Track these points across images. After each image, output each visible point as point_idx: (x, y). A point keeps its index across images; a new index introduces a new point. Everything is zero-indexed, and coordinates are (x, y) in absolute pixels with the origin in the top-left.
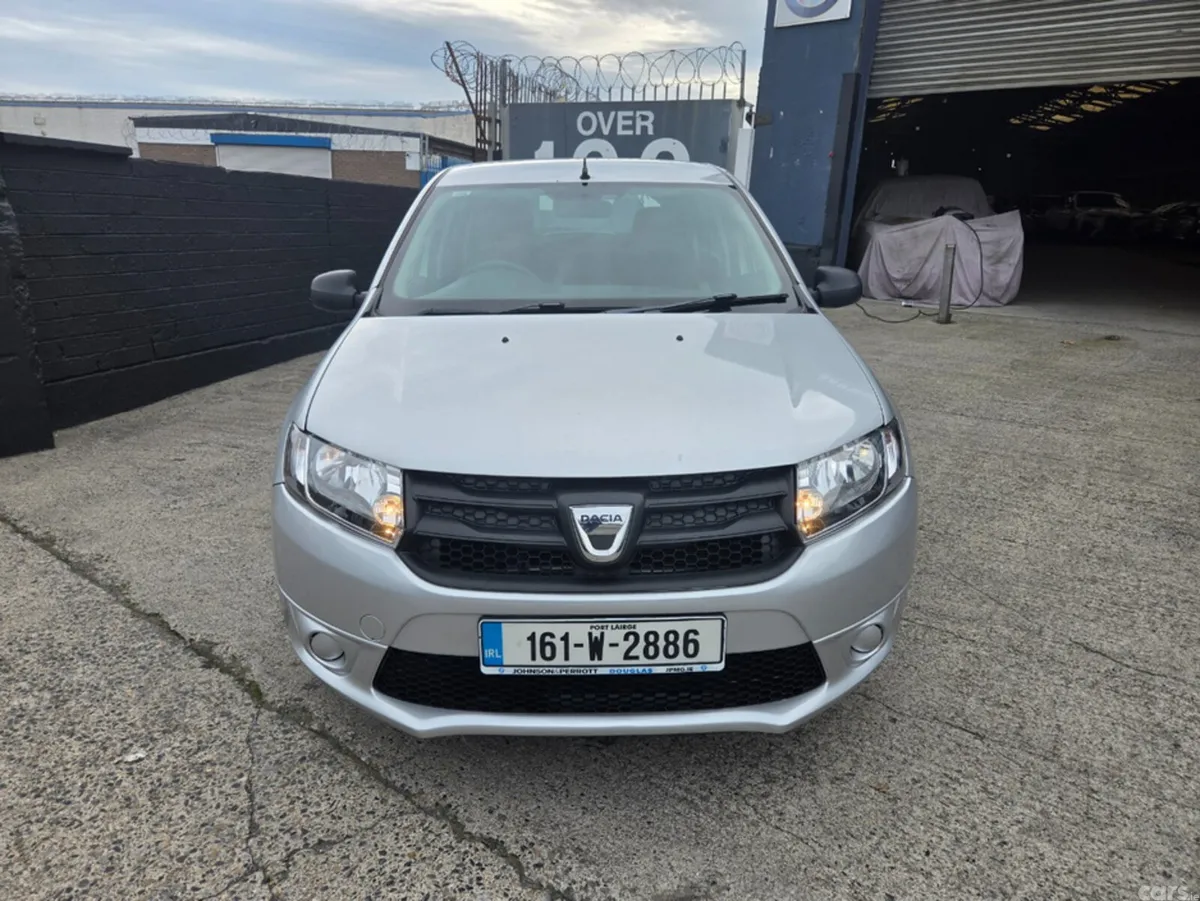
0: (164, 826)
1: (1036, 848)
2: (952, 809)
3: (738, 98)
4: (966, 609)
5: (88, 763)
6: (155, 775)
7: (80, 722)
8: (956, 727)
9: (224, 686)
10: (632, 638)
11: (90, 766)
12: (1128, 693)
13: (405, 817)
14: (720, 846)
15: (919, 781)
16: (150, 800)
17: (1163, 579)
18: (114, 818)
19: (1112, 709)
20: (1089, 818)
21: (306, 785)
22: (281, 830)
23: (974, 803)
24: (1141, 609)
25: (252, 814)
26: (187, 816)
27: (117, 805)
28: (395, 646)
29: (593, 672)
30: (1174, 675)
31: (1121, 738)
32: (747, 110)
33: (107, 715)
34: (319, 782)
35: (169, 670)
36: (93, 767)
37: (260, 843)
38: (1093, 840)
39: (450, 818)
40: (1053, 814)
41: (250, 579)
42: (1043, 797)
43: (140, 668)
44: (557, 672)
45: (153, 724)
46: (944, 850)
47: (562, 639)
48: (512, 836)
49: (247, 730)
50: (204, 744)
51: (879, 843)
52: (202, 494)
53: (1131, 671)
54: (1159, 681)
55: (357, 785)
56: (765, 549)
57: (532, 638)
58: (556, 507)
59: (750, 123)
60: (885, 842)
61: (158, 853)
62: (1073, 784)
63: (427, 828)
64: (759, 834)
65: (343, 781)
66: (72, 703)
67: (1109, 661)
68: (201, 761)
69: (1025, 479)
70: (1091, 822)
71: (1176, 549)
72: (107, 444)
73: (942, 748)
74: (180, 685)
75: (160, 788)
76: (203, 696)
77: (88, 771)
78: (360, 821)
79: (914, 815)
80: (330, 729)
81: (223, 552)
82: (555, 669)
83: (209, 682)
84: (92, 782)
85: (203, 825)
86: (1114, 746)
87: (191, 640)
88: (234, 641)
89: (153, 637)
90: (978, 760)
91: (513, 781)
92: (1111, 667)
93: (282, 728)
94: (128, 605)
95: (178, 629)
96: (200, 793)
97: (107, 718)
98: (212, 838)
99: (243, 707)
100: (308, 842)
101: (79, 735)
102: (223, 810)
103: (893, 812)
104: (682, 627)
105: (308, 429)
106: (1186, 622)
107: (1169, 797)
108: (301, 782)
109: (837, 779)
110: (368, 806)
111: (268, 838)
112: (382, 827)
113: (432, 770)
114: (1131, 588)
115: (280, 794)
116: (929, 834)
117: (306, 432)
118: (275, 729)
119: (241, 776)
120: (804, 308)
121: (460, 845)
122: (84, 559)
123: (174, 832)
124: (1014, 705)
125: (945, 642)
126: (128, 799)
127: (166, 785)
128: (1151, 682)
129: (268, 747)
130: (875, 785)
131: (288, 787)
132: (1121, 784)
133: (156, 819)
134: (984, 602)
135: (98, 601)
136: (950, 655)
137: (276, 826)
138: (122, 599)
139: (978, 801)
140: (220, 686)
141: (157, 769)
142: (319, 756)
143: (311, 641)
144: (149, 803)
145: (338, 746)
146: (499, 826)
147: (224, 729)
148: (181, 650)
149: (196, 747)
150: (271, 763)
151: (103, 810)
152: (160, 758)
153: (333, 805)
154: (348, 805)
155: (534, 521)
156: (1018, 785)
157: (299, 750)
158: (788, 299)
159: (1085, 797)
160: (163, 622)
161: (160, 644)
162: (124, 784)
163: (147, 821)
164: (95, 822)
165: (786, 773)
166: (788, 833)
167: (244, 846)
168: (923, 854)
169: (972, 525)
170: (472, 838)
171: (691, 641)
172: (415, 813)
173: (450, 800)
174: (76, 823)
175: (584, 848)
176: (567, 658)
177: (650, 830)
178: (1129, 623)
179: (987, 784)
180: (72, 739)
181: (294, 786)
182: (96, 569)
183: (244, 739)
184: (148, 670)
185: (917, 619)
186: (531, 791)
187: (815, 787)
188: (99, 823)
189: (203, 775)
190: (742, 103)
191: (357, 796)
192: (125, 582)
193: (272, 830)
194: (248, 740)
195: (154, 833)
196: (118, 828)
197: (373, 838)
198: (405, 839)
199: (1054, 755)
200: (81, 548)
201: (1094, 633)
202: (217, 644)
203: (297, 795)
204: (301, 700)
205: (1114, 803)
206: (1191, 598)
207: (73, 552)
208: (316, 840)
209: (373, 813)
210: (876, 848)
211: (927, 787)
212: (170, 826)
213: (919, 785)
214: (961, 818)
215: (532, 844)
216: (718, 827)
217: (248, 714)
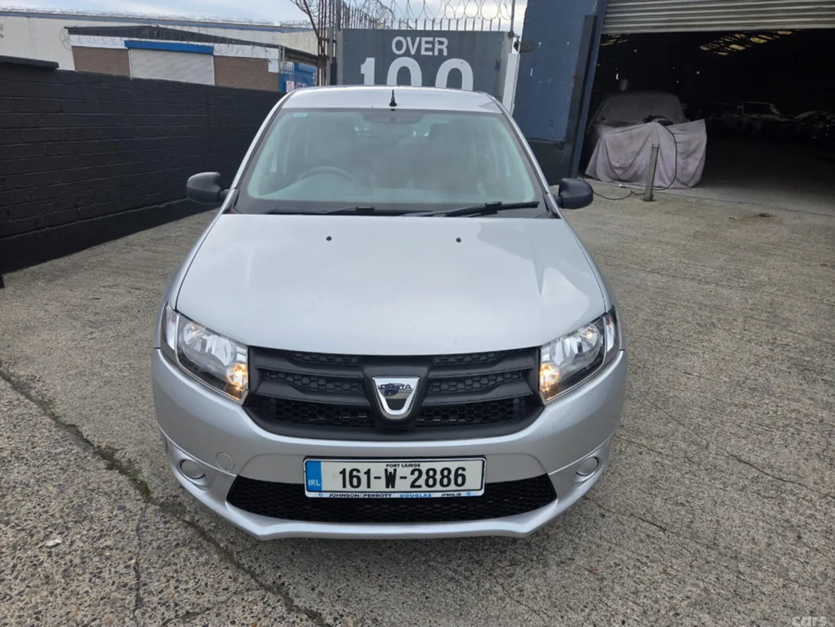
0: (73, 599)
1: (700, 618)
2: (642, 587)
3: (509, 30)
4: (656, 428)
5: (19, 547)
6: (68, 557)
7: (14, 513)
8: (647, 521)
9: (121, 485)
10: (416, 473)
11: (20, 549)
12: (767, 495)
13: (250, 593)
14: (477, 617)
15: (618, 565)
16: (63, 578)
17: (794, 405)
18: (36, 593)
19: (756, 507)
20: (736, 594)
21: (178, 566)
22: (159, 603)
23: (658, 583)
24: (778, 429)
25: (138, 590)
26: (90, 591)
27: (38, 582)
28: (241, 475)
29: (388, 496)
30: (799, 482)
31: (761, 531)
32: (515, 40)
33: (34, 508)
34: (188, 564)
35: (81, 471)
36: (22, 550)
37: (143, 614)
38: (739, 613)
39: (284, 593)
40: (712, 591)
41: (144, 397)
42: (706, 578)
43: (60, 469)
44: (361, 496)
45: (68, 515)
46: (635, 620)
47: (365, 473)
48: (327, 610)
49: (137, 521)
50: (105, 532)
51: (590, 614)
52: (112, 327)
53: (770, 478)
54: (789, 486)
55: (216, 567)
56: (516, 408)
57: (343, 472)
58: (362, 376)
59: (517, 49)
60: (595, 613)
61: (68, 621)
62: (726, 567)
63: (267, 601)
64: (505, 607)
65: (206, 563)
66: (9, 498)
67: (754, 470)
68: (102, 546)
69: (700, 325)
70: (738, 597)
71: (803, 382)
72: (43, 285)
73: (637, 538)
74: (89, 484)
75: (72, 569)
76: (106, 493)
77: (18, 554)
78: (217, 596)
79: (615, 591)
80: (198, 521)
81: (125, 374)
82: (360, 494)
83: (111, 481)
84: (21, 563)
85: (102, 599)
86: (756, 537)
87: (99, 447)
88: (130, 448)
89: (70, 444)
90: (661, 548)
91: (330, 564)
92: (756, 475)
93: (163, 520)
94: (53, 417)
95: (89, 438)
96: (100, 572)
97: (34, 510)
98: (108, 609)
99: (135, 502)
100: (178, 613)
101: (13, 524)
102: (117, 586)
103: (600, 589)
104: (453, 466)
105: (178, 309)
106: (809, 440)
107: (792, 578)
108: (175, 564)
109: (562, 562)
110: (224, 584)
111: (149, 610)
112: (233, 601)
113: (271, 555)
114: (771, 412)
115: (159, 573)
116: (625, 607)
117: (176, 310)
118: (158, 520)
119: (131, 559)
120: (550, 214)
121: (290, 616)
122: (22, 379)
123: (81, 604)
124: (688, 504)
125: (641, 453)
126: (47, 577)
127: (76, 566)
128: (783, 487)
129: (152, 535)
130: (588, 568)
131: (165, 568)
132: (759, 567)
133: (67, 593)
134: (669, 422)
135: (31, 414)
136: (644, 464)
137: (155, 599)
138: (49, 412)
139: (660, 580)
140: (118, 485)
141: (70, 552)
142: (189, 543)
143: (181, 465)
144: (63, 581)
145: (203, 533)
146: (319, 601)
147: (120, 520)
148: (91, 455)
149: (98, 534)
150: (153, 548)
151: (28, 586)
152: (72, 543)
153: (197, 583)
154: (209, 583)
155: (346, 386)
156: (689, 568)
157: (175, 537)
158: (539, 206)
159: (735, 578)
160: (78, 431)
161: (76, 449)
162: (45, 564)
163: (61, 595)
164: (21, 596)
165: (525, 557)
166: (526, 606)
167: (132, 616)
168: (621, 623)
169: (662, 361)
170: (298, 610)
171: (460, 475)
172: (258, 589)
173: (284, 579)
174: (8, 597)
175: (379, 618)
176: (369, 486)
177: (427, 604)
178: (769, 440)
179: (667, 567)
180: (8, 527)
181: (170, 568)
182: (31, 388)
183: (134, 528)
184: (66, 471)
185: (621, 435)
186: (342, 572)
187: (546, 568)
188: (25, 597)
189: (103, 557)
190: (511, 34)
191: (216, 576)
192: (51, 399)
193: (152, 603)
194: (138, 530)
195: (66, 605)
196: (39, 601)
197: (227, 610)
198: (249, 611)
199: (715, 544)
200: (20, 370)
201: (745, 449)
202: (117, 450)
203: (172, 575)
204: (177, 497)
205: (754, 582)
206: (812, 420)
207: (14, 373)
208: (184, 611)
209: (227, 589)
210: (587, 619)
211: (625, 569)
212: (78, 599)
213: (619, 567)
214: (647, 594)
215: (342, 616)
216: (476, 601)
217: (138, 508)
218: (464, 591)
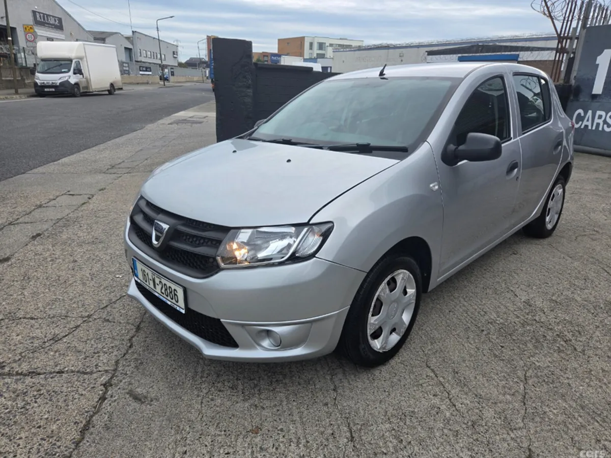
2: (272, 450)
4: (489, 391)
6: (114, 283)
8: (349, 428)
10: (161, 284)
14: (176, 393)
15: (282, 431)
18: (91, 288)
25: (111, 303)
26: (102, 296)
27: (97, 285)
29: (154, 293)
37: (100, 312)
39: (137, 333)
47: (147, 275)
48: (137, 347)
61: (83, 301)
63: (130, 332)
64: (194, 400)
73: (322, 429)
78: (123, 320)
79: (254, 439)
82: (147, 286)
90: (327, 445)
96: (113, 292)
98: (96, 304)
100: (106, 318)
102: (108, 299)
104: (174, 287)
109: (255, 406)
110: (131, 318)
111: (103, 312)
112: (123, 325)
116: (243, 449)
121: (126, 341)
123: (93, 298)
125: (435, 396)
127: (112, 287)
134: (513, 395)
136: (423, 402)
137: (109, 310)
141: (117, 282)
146: (140, 343)
151: (93, 285)
152: (123, 279)
154: (128, 315)
162: (107, 281)
163: (95, 293)
164: (88, 287)
165: (243, 389)
166: (201, 407)
167: (96, 310)
168: (226, 452)
170: (131, 341)
171: (176, 295)
174: (85, 286)
175: (144, 364)
176: (149, 284)
177: (168, 373)
187: (242, 402)
189: (121, 288)
191: (134, 314)
195: (91, 296)
196: (88, 291)
198: (120, 331)
209: (129, 320)
210: (216, 436)
211: (282, 435)
212: (95, 296)
215: (136, 353)
216: (187, 388)
218: (191, 381)
